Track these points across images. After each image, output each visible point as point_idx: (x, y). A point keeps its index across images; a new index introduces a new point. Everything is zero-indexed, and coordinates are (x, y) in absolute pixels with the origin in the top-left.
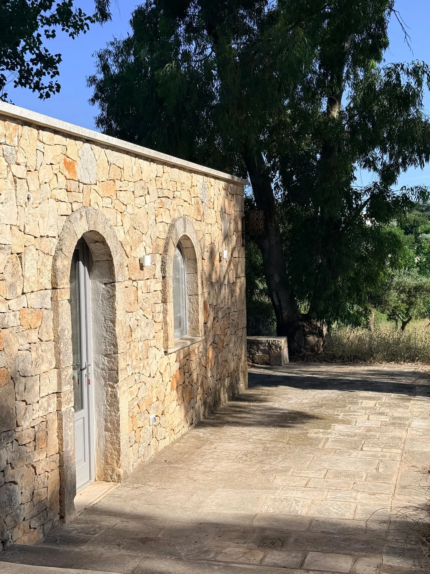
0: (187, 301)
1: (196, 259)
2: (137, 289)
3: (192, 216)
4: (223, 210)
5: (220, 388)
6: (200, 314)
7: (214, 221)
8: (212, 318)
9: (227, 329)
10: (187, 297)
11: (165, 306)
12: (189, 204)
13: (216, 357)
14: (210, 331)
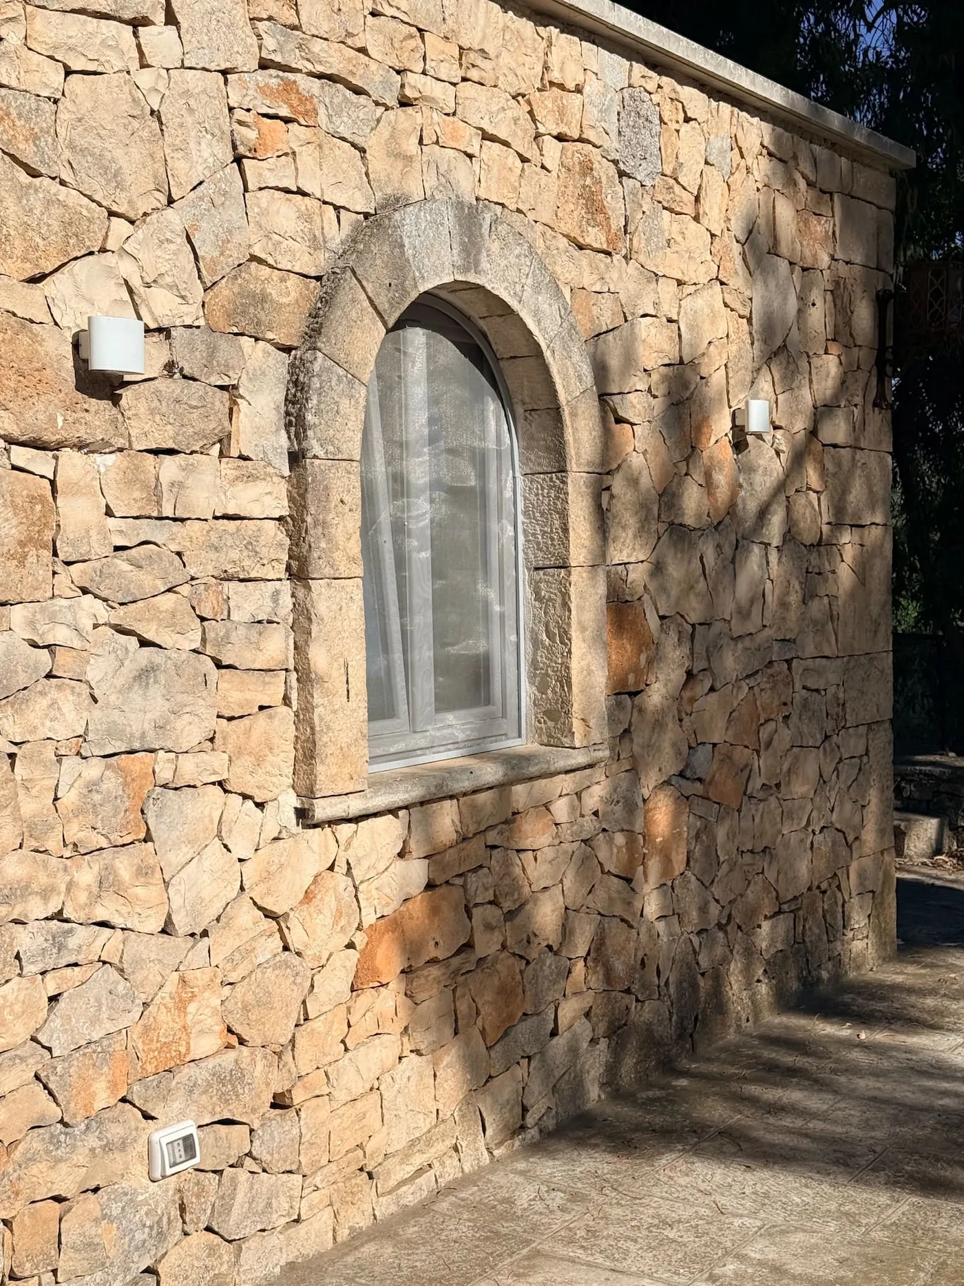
0: (525, 592)
1: (558, 409)
2: (54, 490)
3: (546, 216)
4: (764, 240)
5: (725, 961)
6: (579, 646)
7: (700, 273)
8: (678, 676)
9: (772, 725)
10: (523, 574)
11: (301, 593)
12: (524, 160)
13: (697, 836)
14: (658, 725)
